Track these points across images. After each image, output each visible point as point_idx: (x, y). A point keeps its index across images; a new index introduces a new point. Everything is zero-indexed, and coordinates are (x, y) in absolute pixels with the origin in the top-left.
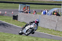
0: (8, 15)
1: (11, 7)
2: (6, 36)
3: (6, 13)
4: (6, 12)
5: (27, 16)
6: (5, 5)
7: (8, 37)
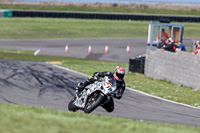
0: (113, 57)
1: (123, 32)
2: (105, 127)
3: (108, 52)
4: (106, 48)
5: (174, 60)
6: (103, 27)
7: (110, 127)
